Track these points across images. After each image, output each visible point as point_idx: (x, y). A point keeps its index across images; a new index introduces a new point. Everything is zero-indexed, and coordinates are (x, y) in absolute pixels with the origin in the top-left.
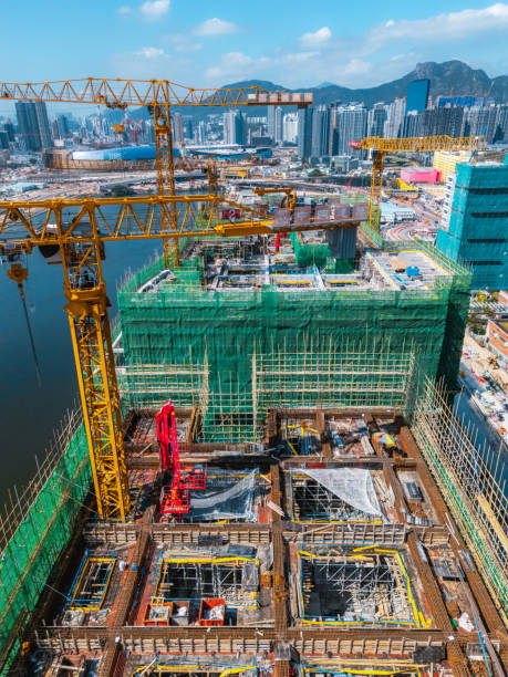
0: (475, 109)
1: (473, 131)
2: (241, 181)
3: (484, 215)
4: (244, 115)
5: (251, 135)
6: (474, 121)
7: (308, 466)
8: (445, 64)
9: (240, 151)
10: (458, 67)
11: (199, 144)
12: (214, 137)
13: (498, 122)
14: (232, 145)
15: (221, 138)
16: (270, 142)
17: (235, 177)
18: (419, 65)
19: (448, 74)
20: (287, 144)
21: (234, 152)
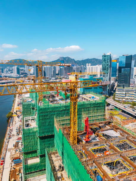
0: (75, 67)
1: (75, 71)
2: (22, 83)
3: (87, 88)
4: (19, 67)
5: (21, 72)
6: (75, 70)
7: (101, 131)
8: (66, 57)
9: (19, 76)
10: (69, 58)
11: (5, 74)
12: (9, 72)
13: (80, 70)
14: (16, 74)
15: (12, 73)
16: (26, 74)
17: (19, 82)
18: (60, 57)
19: (67, 59)
20: (31, 74)
21: (17, 76)
